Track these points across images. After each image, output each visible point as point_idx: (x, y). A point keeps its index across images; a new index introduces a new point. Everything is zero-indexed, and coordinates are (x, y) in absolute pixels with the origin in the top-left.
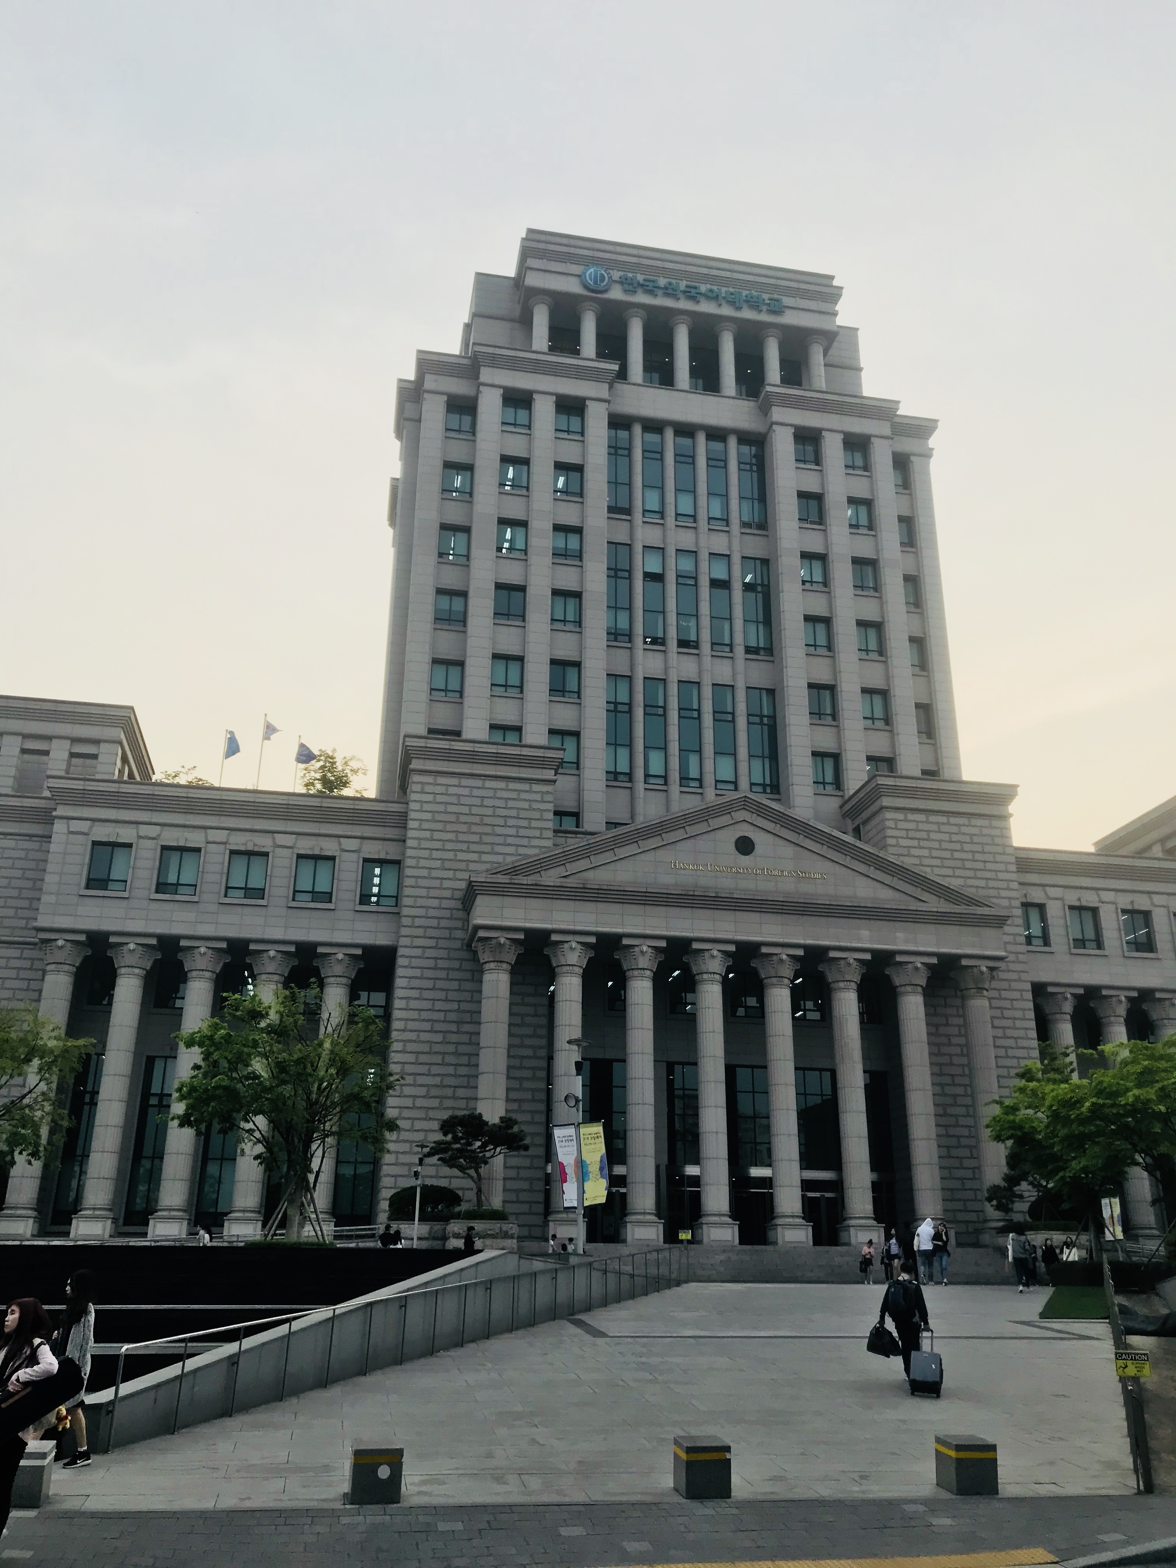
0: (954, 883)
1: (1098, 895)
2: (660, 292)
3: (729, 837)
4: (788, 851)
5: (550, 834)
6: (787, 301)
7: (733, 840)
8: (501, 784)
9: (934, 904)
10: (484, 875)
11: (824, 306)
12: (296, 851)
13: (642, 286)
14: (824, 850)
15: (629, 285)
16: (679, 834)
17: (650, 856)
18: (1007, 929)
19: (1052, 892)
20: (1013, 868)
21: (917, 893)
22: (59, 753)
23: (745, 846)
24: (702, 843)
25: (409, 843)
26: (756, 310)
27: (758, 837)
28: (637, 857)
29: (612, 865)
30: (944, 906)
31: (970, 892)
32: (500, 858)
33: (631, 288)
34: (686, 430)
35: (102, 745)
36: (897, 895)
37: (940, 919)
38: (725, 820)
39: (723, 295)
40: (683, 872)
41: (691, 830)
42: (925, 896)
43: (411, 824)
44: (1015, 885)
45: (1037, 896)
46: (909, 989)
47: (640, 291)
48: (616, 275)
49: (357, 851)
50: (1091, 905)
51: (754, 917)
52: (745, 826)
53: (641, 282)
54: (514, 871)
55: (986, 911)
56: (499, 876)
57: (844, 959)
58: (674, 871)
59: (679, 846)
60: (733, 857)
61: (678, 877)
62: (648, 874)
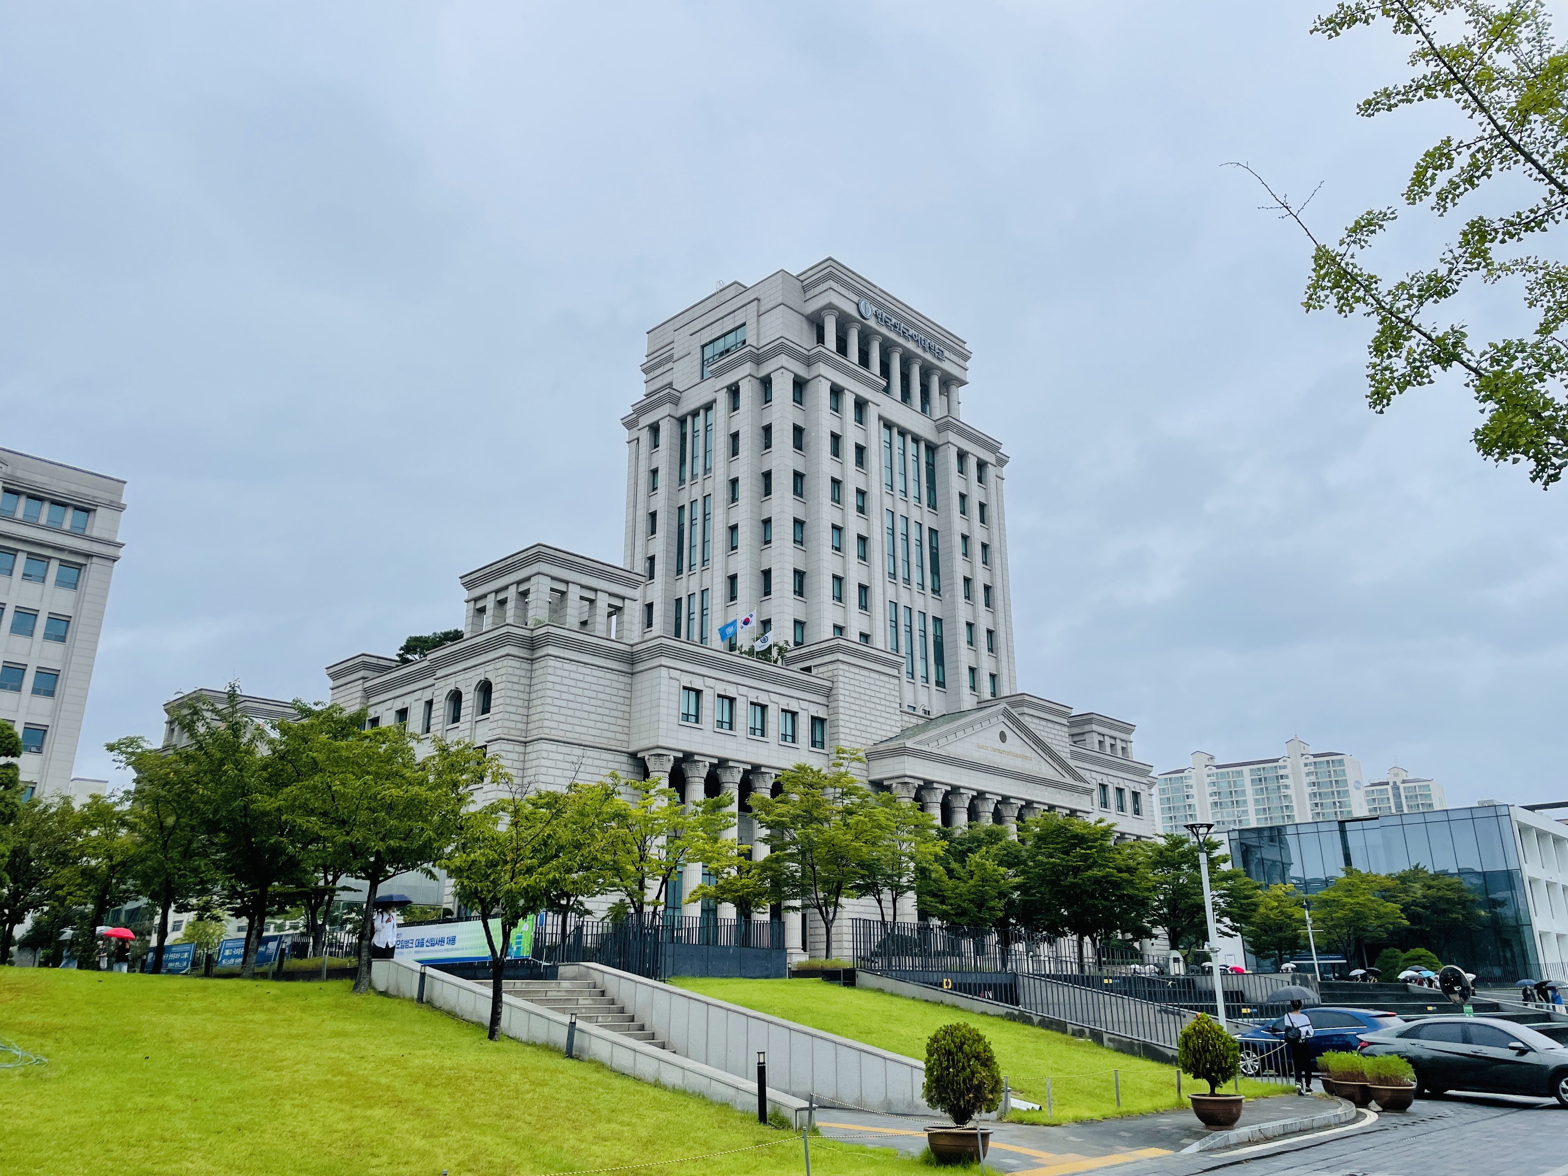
3: (997, 731)
4: (1018, 742)
5: (898, 712)
6: (946, 353)
7: (999, 733)
9: (1069, 780)
11: (961, 362)
12: (780, 706)
14: (1031, 744)
17: (969, 739)
21: (1063, 773)
23: (1002, 738)
26: (930, 353)
27: (1008, 733)
28: (966, 739)
34: (902, 432)
36: (1056, 772)
37: (1072, 789)
38: (996, 720)
40: (981, 750)
43: (840, 697)
49: (809, 710)
52: (1002, 725)
54: (920, 742)
57: (1038, 807)
58: (978, 749)
59: (979, 734)
60: (999, 743)
61: (980, 753)
62: (968, 750)
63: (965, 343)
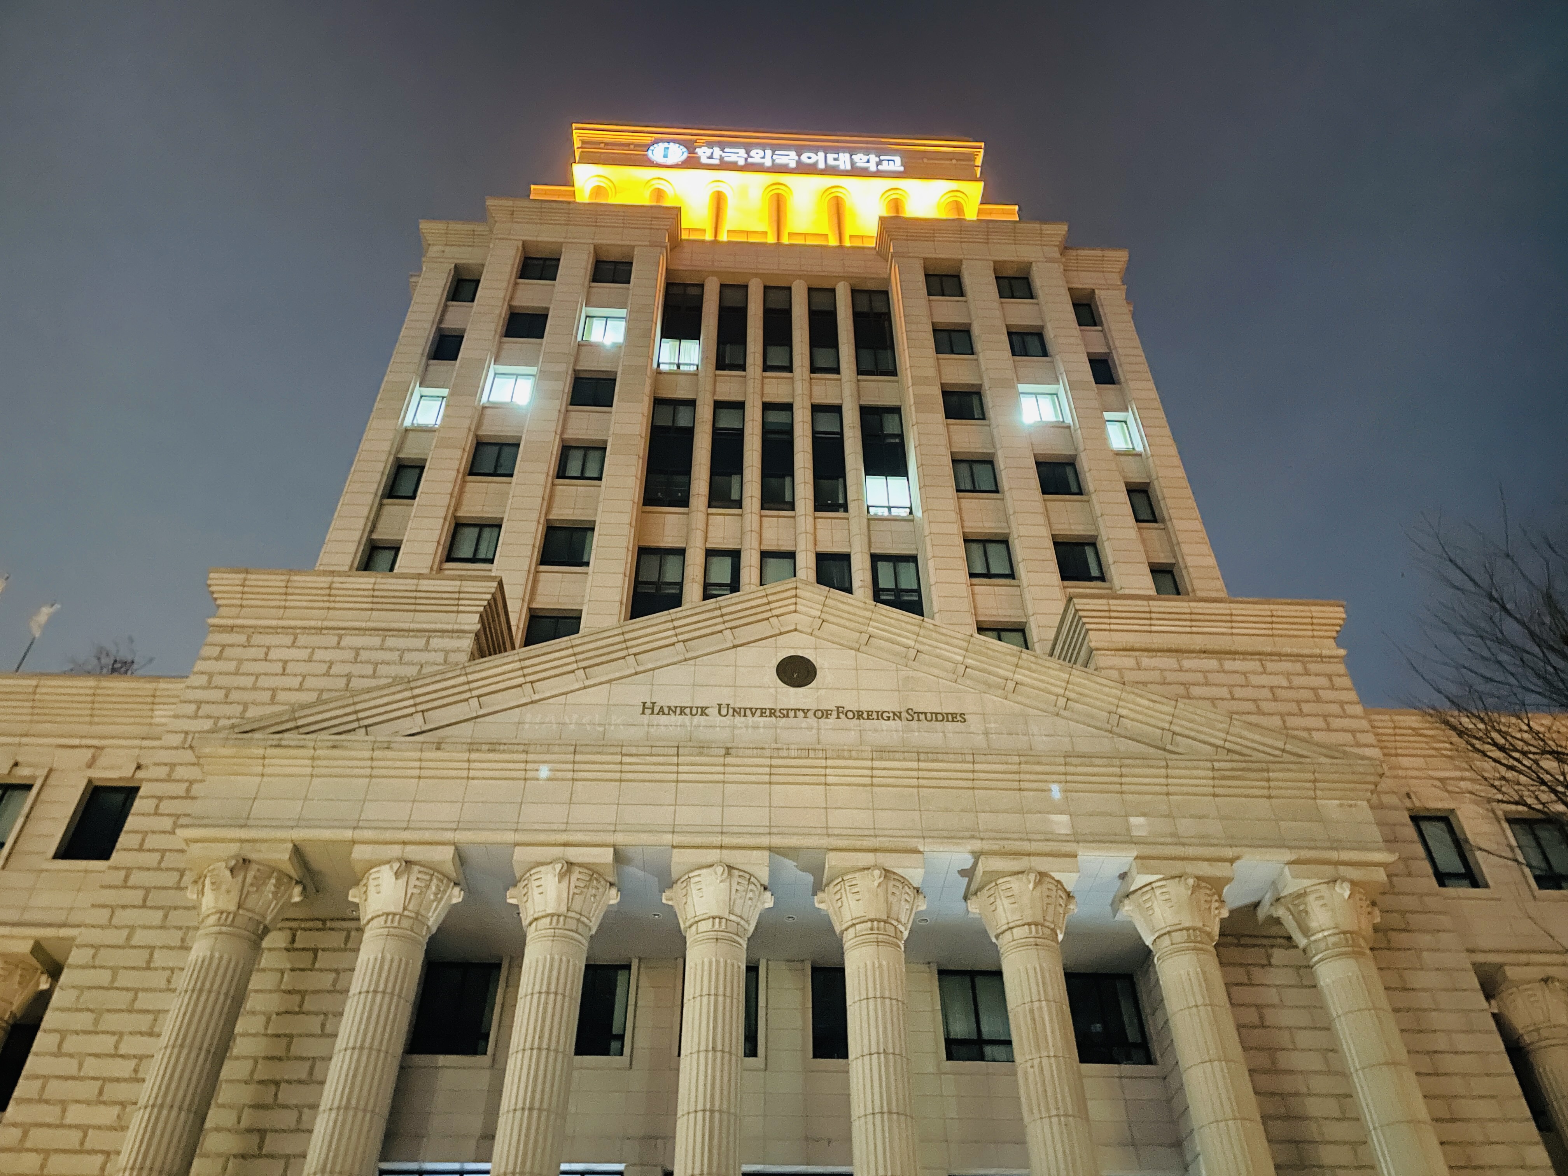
3: (764, 659)
4: (888, 676)
6: (904, 161)
7: (775, 663)
15: (708, 158)
17: (599, 695)
23: (797, 672)
24: (712, 670)
27: (821, 656)
28: (571, 698)
29: (513, 716)
34: (778, 286)
36: (1122, 746)
38: (757, 631)
40: (663, 719)
46: (1182, 938)
49: (85, 771)
51: (811, 794)
52: (796, 639)
58: (646, 718)
59: (661, 676)
60: (772, 691)
61: (652, 730)
62: (588, 728)
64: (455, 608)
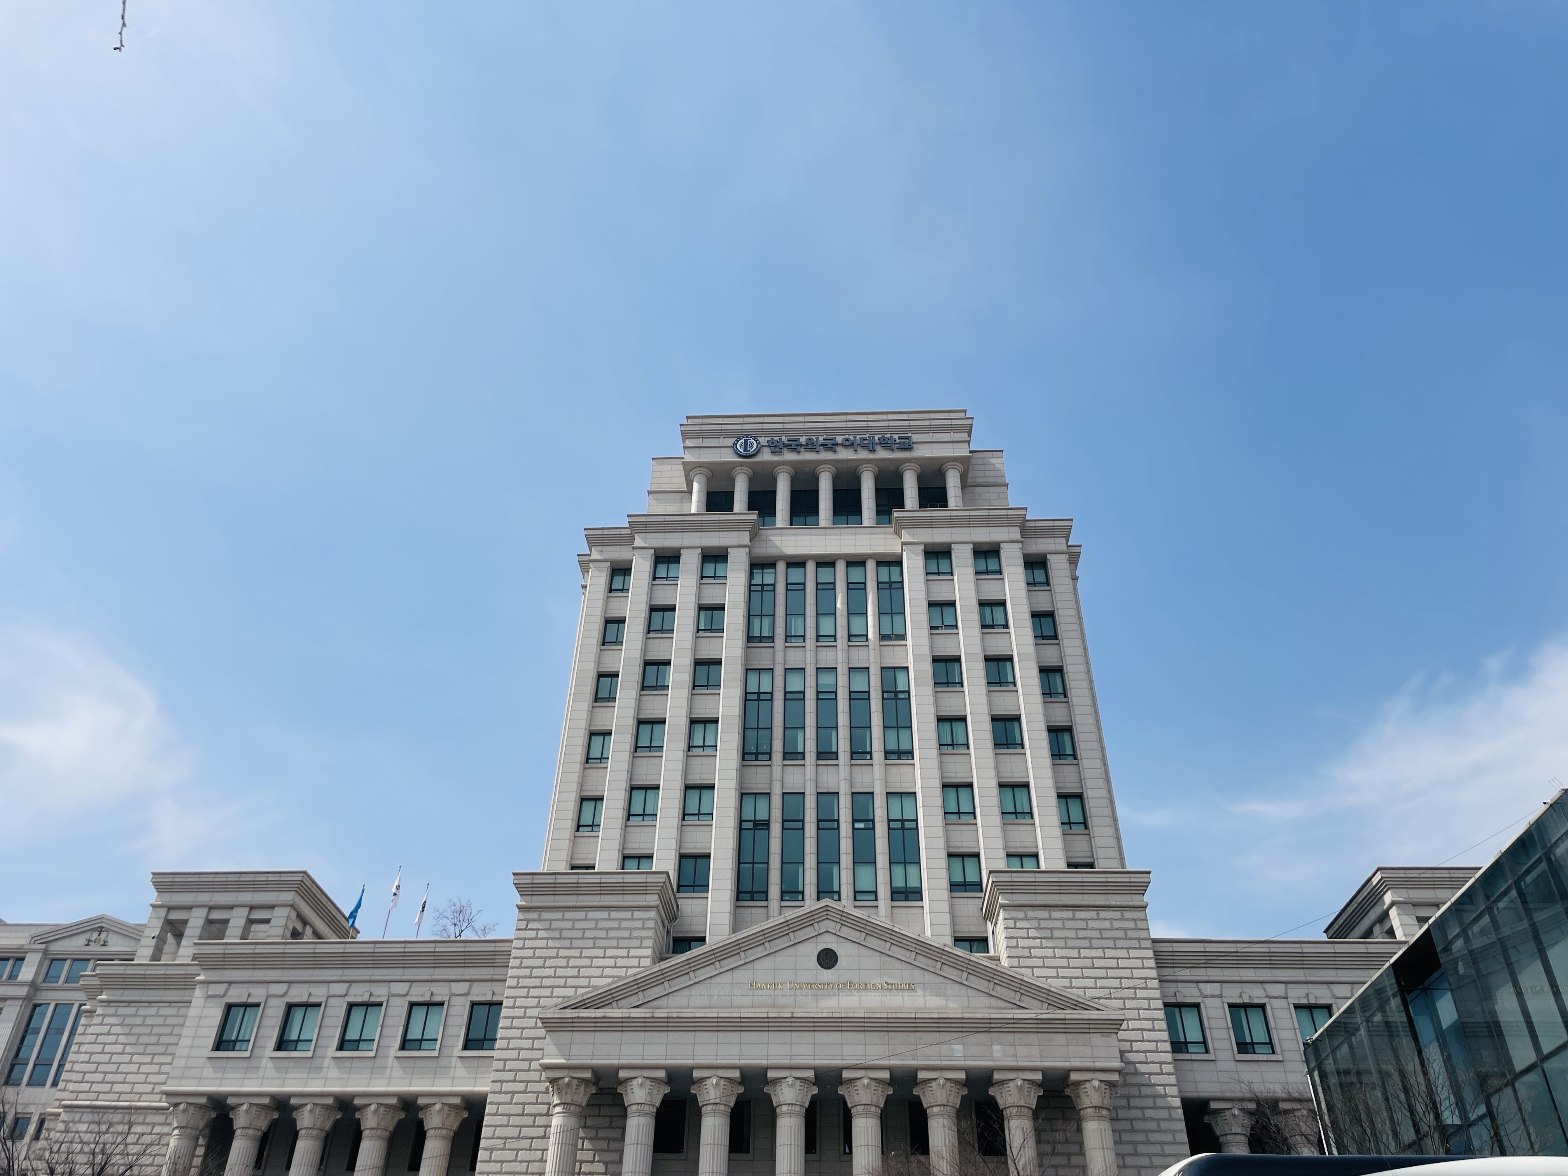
0: (1055, 984)
1: (1265, 989)
2: (802, 449)
3: (812, 950)
4: (875, 961)
6: (918, 438)
7: (816, 954)
8: (604, 914)
10: (552, 1011)
11: (957, 437)
12: (409, 998)
13: (786, 446)
14: (913, 957)
15: (775, 447)
16: (759, 952)
17: (726, 978)
18: (1122, 1035)
19: (1208, 989)
20: (1152, 963)
21: (1017, 998)
22: (237, 920)
23: (827, 959)
24: (784, 960)
25: (510, 982)
26: (889, 449)
27: (841, 948)
28: (714, 980)
29: (686, 992)
30: (1045, 1013)
31: (1075, 994)
32: (570, 992)
33: (778, 449)
34: (826, 562)
35: (276, 908)
36: (994, 1002)
37: (1042, 1026)
38: (808, 932)
39: (859, 442)
40: (760, 992)
41: (769, 948)
42: (1026, 1002)
43: (513, 963)
44: (1155, 983)
45: (1189, 994)
46: (1014, 1111)
47: (785, 450)
48: (763, 441)
49: (468, 994)
50: (1256, 1001)
51: (835, 1037)
52: (827, 937)
53: (786, 442)
54: (584, 1004)
55: (1094, 1015)
56: (568, 1010)
57: (935, 1079)
58: (751, 992)
59: (758, 965)
60: (815, 971)
61: (755, 998)
62: (723, 998)
63: (965, 411)
64: (645, 892)
